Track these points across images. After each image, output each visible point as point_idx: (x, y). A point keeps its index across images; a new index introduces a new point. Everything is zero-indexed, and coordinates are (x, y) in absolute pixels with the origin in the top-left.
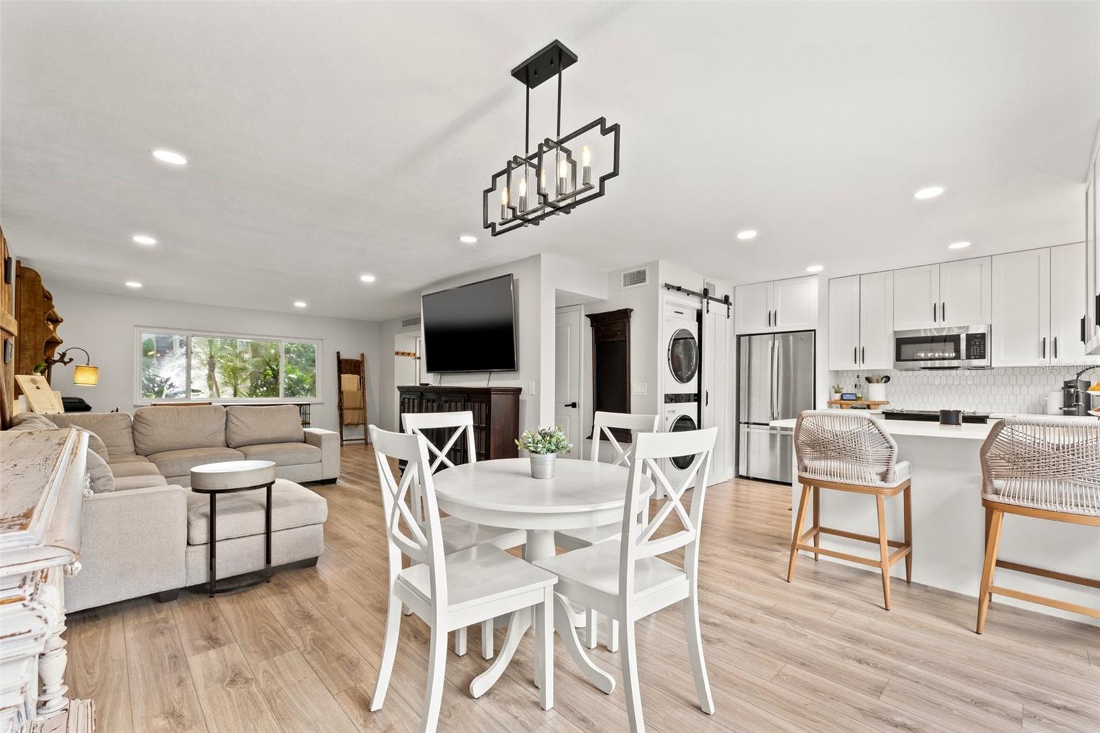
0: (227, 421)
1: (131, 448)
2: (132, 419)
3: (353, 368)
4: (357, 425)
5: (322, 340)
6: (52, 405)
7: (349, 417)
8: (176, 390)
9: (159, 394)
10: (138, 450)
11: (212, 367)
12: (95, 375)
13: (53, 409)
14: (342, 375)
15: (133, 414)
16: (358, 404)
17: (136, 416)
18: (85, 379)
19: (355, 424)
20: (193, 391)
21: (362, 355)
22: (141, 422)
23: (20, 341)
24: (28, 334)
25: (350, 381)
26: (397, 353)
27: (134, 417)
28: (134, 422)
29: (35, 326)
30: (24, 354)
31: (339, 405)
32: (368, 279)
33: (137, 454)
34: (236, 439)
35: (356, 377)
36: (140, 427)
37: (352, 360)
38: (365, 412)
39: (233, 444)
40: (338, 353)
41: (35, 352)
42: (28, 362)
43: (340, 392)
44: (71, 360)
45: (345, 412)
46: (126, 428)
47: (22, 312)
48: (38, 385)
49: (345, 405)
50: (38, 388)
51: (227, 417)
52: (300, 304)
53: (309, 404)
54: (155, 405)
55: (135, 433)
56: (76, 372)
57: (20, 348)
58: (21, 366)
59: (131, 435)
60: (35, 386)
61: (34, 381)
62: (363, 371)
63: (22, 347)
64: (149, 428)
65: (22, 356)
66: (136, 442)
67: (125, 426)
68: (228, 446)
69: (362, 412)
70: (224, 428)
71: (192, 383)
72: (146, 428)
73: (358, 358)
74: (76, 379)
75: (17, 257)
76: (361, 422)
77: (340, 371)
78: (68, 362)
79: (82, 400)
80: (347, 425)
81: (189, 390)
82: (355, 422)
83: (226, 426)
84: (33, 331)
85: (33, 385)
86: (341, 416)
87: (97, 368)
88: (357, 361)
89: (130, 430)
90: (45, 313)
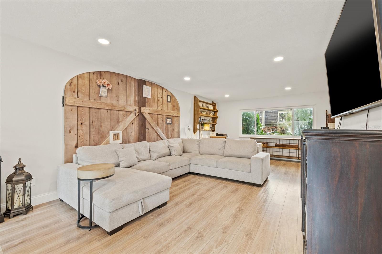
28: (200, 143)
33: (200, 154)
39: (225, 156)
46: (198, 144)
50: (189, 131)
51: (225, 143)
58: (195, 125)
61: (189, 129)
63: (195, 119)
65: (195, 122)
83: (225, 147)
84: (197, 115)
89: (199, 146)
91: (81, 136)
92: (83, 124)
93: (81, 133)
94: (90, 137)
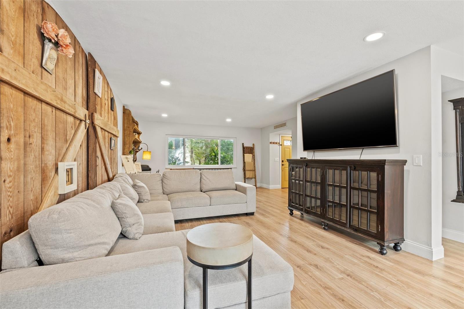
0: (201, 178)
1: (161, 191)
2: (162, 176)
3: (249, 151)
4: (252, 178)
5: (236, 138)
6: (133, 169)
7: (249, 174)
8: (181, 162)
9: (175, 163)
10: (164, 192)
11: (192, 152)
12: (150, 155)
13: (133, 171)
14: (245, 154)
15: (162, 173)
16: (252, 168)
17: (163, 174)
18: (147, 157)
19: (251, 178)
20: (186, 162)
21: (254, 144)
22: (165, 178)
23: (124, 141)
24: (127, 138)
25: (248, 157)
26: (271, 143)
27: (163, 176)
28: (163, 178)
29: (129, 134)
30: (126, 146)
31: (243, 169)
32: (270, 97)
33: (164, 194)
34: (205, 188)
35: (251, 155)
36: (165, 181)
37: (249, 147)
38: (255, 173)
39: (204, 190)
40: (243, 144)
41: (129, 145)
42: (127, 150)
43: (244, 163)
44: (142, 148)
45: (246, 172)
47: (125, 128)
48: (129, 160)
49: (247, 168)
50: (128, 161)
51: (201, 176)
52: (229, 120)
53: (231, 168)
54: (171, 169)
55: (163, 183)
56: (143, 154)
57: (124, 144)
58: (125, 151)
59: (162, 184)
60: (127, 160)
61: (127, 158)
62: (254, 152)
63: (125, 143)
64: (168, 181)
65: (125, 147)
66: (164, 188)
67: (159, 180)
68: (201, 191)
69: (254, 172)
70: (200, 181)
71: (186, 158)
72: (167, 181)
73: (252, 146)
74: (143, 157)
75: (123, 104)
76: (253, 177)
77: (244, 153)
78: (141, 150)
79: (148, 166)
80: (247, 178)
81: (185, 162)
82: (251, 177)
83: (201, 180)
84: (129, 136)
85: (126, 160)
86: (245, 174)
87: (150, 152)
88: (251, 147)
89: (161, 182)
90: (133, 128)
91: (8, 181)
92: (13, 140)
93: (9, 172)
94: (25, 182)
